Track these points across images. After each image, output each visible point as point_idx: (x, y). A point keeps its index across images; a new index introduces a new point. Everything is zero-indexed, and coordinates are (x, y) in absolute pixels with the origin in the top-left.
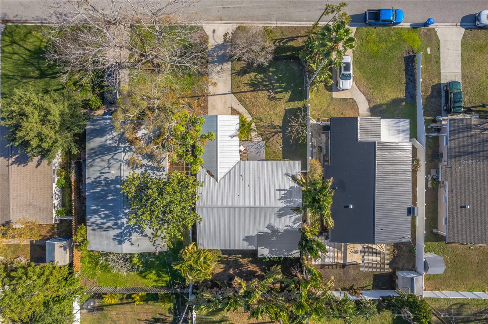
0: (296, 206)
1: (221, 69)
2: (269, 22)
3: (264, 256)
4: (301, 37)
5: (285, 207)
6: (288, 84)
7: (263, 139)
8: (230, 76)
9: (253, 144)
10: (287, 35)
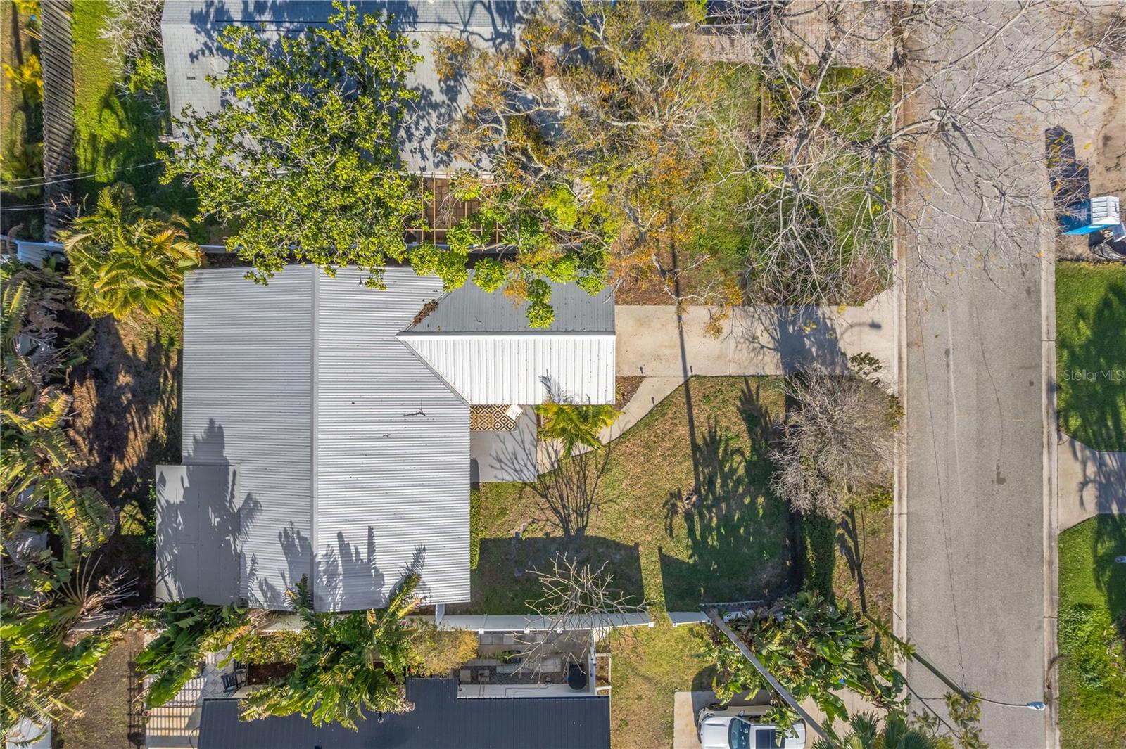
0: (318, 591)
1: (763, 347)
2: (905, 492)
3: (159, 487)
4: (862, 590)
5: (313, 557)
6: (716, 554)
7: (544, 475)
8: (740, 373)
9: (528, 446)
10: (867, 548)
